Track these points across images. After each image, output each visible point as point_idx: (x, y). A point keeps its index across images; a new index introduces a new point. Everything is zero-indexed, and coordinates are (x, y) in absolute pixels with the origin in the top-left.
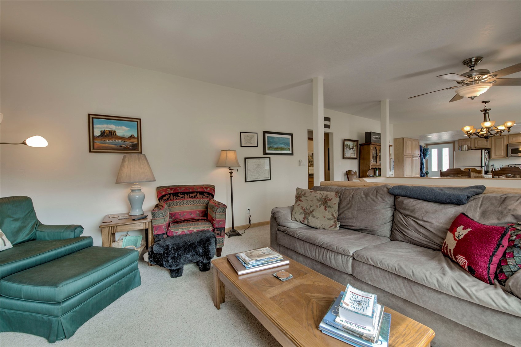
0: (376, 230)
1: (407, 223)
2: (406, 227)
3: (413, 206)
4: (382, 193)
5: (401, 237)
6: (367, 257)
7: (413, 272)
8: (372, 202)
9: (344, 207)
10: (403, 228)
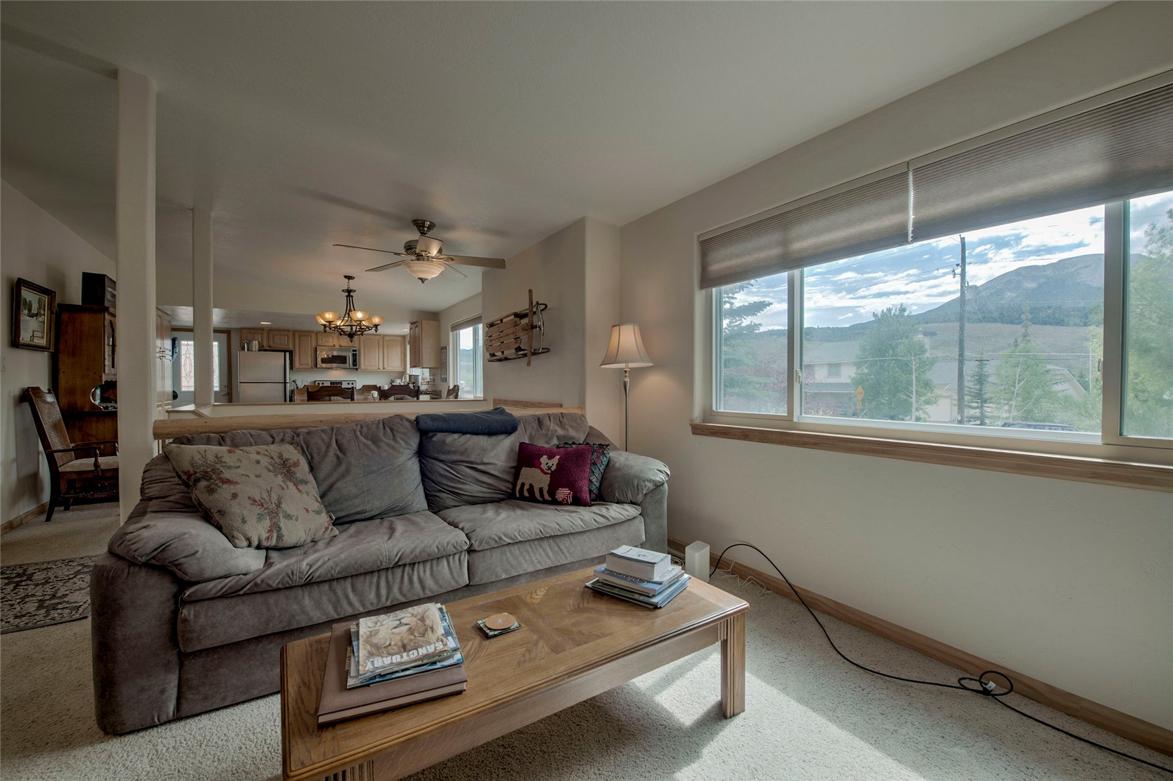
0: (410, 503)
1: (461, 475)
2: (459, 481)
3: (463, 445)
4: (403, 430)
5: (453, 499)
6: (498, 537)
7: (558, 524)
8: (390, 450)
9: (329, 475)
10: (454, 485)
